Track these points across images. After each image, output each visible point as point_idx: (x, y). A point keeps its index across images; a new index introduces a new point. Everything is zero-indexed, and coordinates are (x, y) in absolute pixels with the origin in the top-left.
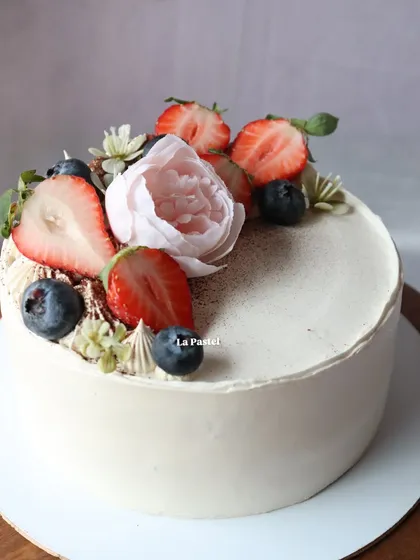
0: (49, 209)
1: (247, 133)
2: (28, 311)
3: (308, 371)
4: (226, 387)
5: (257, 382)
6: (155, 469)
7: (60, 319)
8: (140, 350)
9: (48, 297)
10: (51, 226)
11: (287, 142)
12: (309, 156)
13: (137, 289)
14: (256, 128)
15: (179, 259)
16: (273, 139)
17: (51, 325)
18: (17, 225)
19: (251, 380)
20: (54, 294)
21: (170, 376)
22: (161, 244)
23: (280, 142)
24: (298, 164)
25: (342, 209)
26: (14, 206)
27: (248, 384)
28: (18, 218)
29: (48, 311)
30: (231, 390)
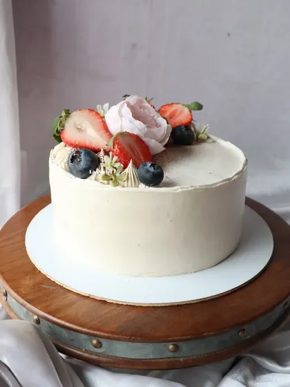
0: (77, 123)
1: (163, 109)
2: (72, 162)
3: (215, 184)
4: (177, 189)
5: (192, 187)
6: (139, 245)
7: (89, 163)
8: (131, 176)
9: (82, 154)
10: (79, 130)
11: (181, 112)
12: (192, 119)
13: (127, 149)
14: (166, 107)
15: (144, 139)
16: (175, 111)
17: (84, 167)
18: (62, 130)
19: (189, 186)
20: (85, 153)
21: (147, 187)
22: (136, 132)
23: (178, 112)
24: (189, 120)
25: (210, 140)
26: (61, 122)
27: (188, 188)
28: (63, 126)
29: (83, 160)
30: (179, 190)
